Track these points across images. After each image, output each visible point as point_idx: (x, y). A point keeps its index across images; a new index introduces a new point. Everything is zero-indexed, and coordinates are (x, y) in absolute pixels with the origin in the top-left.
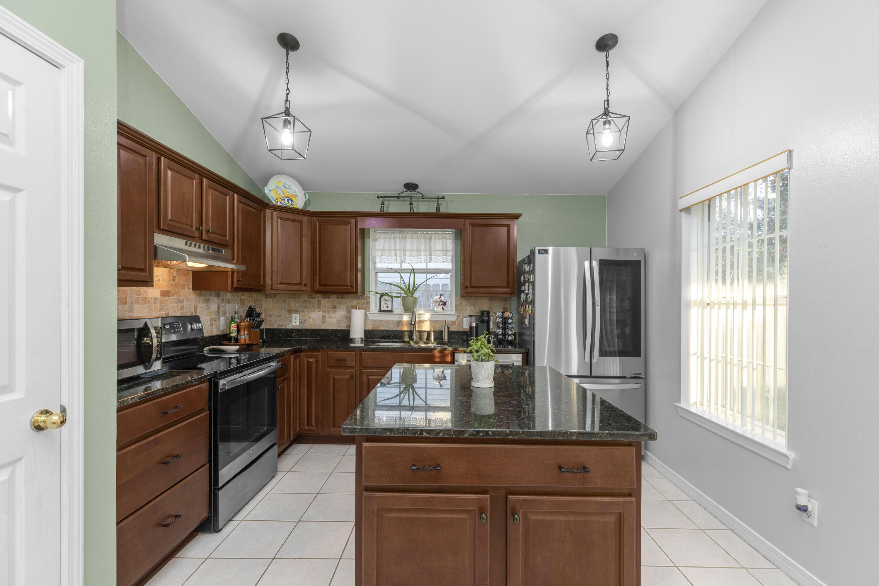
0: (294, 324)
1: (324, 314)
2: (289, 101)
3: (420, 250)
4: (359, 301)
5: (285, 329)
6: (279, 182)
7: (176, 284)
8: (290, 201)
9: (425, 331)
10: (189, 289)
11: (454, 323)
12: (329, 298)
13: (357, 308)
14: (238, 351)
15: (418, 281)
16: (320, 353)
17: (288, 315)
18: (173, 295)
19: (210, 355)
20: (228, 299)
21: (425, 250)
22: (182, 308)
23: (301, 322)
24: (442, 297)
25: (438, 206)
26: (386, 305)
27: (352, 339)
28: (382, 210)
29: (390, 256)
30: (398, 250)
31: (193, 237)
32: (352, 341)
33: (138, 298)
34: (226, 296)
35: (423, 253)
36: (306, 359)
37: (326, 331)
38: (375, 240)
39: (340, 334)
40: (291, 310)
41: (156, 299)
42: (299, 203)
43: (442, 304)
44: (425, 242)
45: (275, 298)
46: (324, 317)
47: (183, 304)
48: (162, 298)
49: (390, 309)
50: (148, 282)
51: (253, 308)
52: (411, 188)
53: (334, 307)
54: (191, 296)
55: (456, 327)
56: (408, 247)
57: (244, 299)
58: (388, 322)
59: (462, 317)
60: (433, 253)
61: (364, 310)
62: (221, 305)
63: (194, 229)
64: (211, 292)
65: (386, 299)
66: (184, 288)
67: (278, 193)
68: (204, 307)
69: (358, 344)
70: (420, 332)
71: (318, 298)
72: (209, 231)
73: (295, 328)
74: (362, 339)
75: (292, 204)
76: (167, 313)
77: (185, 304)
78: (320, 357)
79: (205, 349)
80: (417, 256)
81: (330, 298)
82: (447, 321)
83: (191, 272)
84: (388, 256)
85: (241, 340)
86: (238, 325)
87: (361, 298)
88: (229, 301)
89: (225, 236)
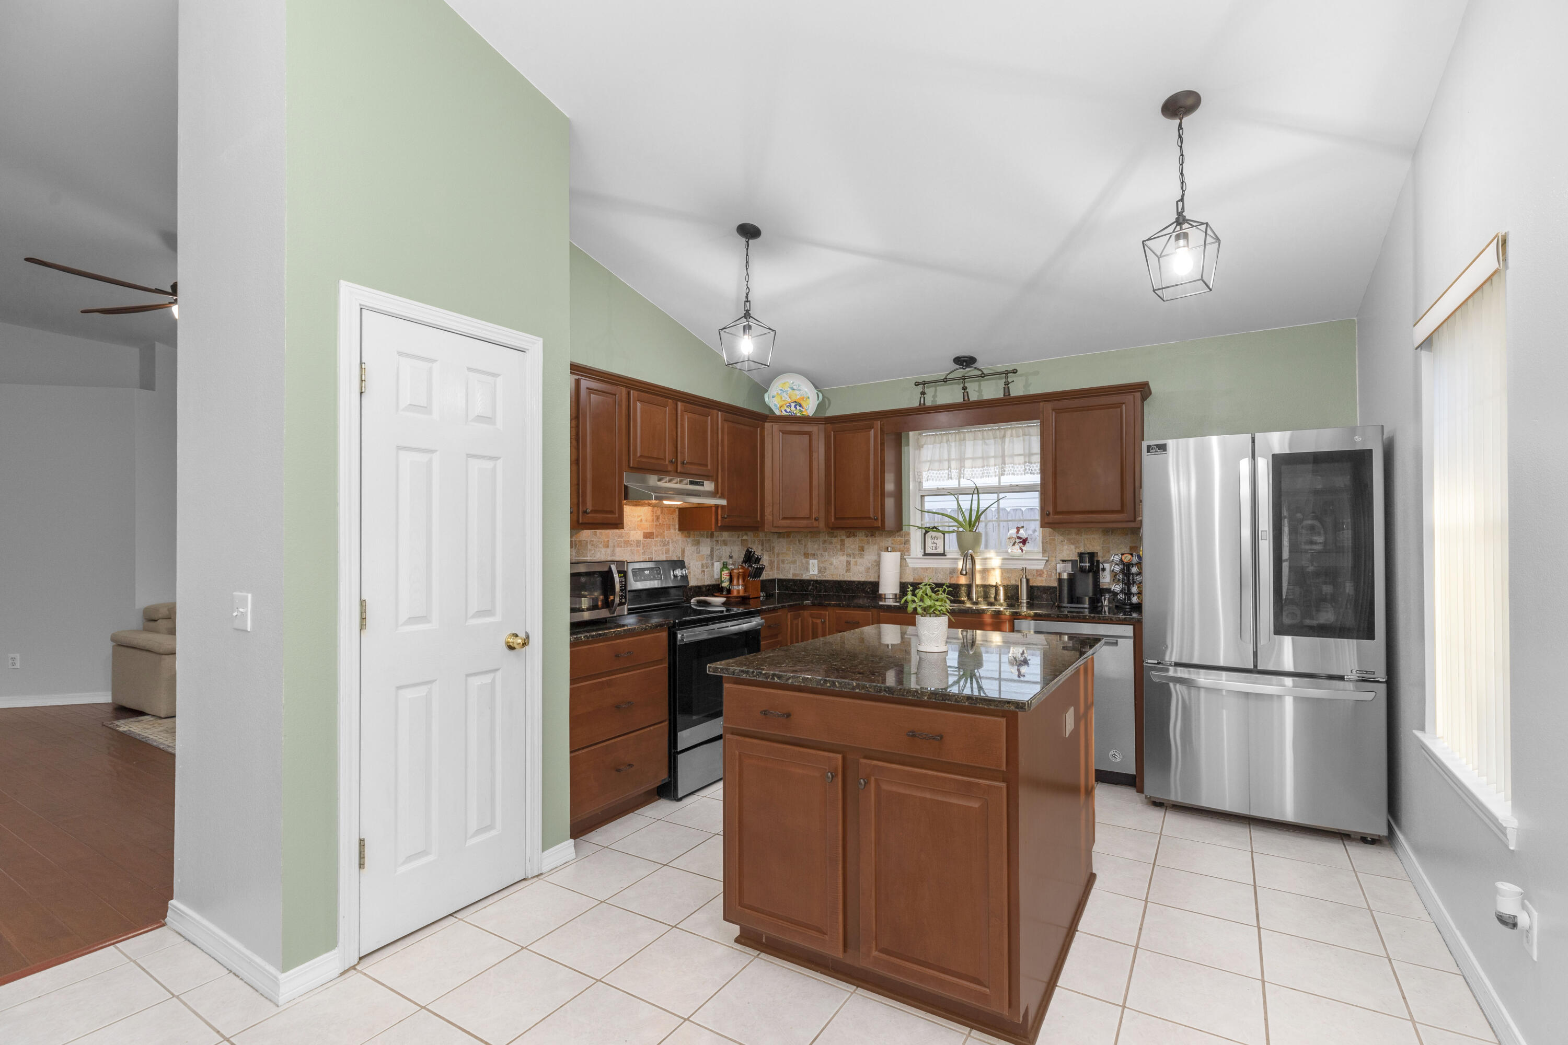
0: (811, 573)
1: (848, 560)
2: (750, 301)
3: (988, 457)
4: (893, 540)
5: (801, 580)
6: (784, 383)
7: (660, 524)
8: (797, 406)
9: (992, 586)
10: (675, 529)
11: (1041, 573)
12: (854, 536)
13: (889, 550)
14: (724, 604)
15: (983, 505)
16: (827, 613)
17: (804, 561)
18: (657, 536)
19: (697, 607)
20: (724, 541)
21: (995, 457)
22: (667, 552)
23: (820, 571)
24: (1022, 531)
25: (1006, 387)
26: (935, 545)
27: (881, 594)
28: (922, 402)
29: (941, 470)
30: (953, 460)
31: (667, 471)
32: (881, 597)
33: (620, 541)
34: (722, 537)
35: (992, 461)
36: (810, 620)
37: (850, 583)
38: (919, 447)
39: (869, 588)
40: (808, 554)
41: (638, 542)
42: (810, 409)
43: (1020, 542)
44: (995, 443)
45: (789, 537)
46: (848, 563)
47: (668, 547)
48: (645, 541)
49: (940, 550)
50: (617, 523)
51: (751, 552)
52: (965, 364)
53: (862, 549)
54: (677, 538)
55: (1044, 579)
56: (969, 454)
57: (746, 540)
58: (936, 570)
59: (1054, 563)
60: (1007, 460)
61: (899, 554)
62: (716, 548)
63: (667, 462)
64: (702, 532)
65: (933, 536)
66: (669, 528)
67: (783, 399)
68: (693, 550)
69: (890, 602)
70: (986, 587)
71: (840, 536)
72: (683, 463)
73: (813, 578)
74: (896, 595)
75: (800, 411)
76: (650, 558)
77: (671, 547)
78: (827, 617)
79: (692, 601)
80: (982, 467)
81: (856, 536)
82: (1024, 570)
83: (677, 509)
84: (938, 470)
85: (733, 591)
86: (730, 573)
87: (898, 536)
88: (725, 543)
89: (707, 466)
